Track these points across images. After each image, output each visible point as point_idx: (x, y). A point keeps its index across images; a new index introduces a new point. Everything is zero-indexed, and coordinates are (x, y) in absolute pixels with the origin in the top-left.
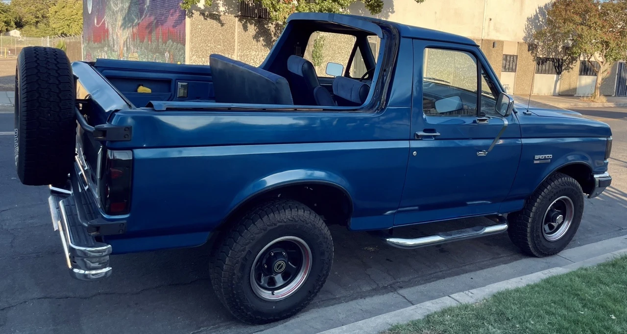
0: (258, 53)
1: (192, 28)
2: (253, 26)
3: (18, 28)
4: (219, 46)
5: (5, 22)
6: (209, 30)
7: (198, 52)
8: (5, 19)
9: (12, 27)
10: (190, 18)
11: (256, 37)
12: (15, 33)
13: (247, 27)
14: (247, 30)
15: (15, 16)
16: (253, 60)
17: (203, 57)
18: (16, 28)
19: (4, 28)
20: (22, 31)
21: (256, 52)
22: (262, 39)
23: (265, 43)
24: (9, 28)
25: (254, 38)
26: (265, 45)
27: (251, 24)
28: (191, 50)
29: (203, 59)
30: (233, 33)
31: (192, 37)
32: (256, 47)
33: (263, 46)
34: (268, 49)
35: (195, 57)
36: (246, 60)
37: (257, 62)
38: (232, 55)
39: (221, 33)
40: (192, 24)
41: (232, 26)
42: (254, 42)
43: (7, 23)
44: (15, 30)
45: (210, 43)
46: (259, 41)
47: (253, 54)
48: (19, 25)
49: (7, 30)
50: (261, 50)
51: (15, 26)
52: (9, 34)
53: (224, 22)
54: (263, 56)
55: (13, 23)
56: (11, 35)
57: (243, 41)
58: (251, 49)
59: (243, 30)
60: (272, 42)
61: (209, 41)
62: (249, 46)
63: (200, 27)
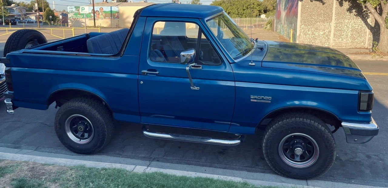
0: (350, 20)
1: (302, 8)
2: (347, 2)
3: (265, 14)
4: (320, 18)
5: (259, 11)
6: (313, 8)
7: (305, 23)
8: (259, 9)
9: (262, 13)
10: (301, 2)
11: (350, 10)
12: (263, 16)
13: (343, 3)
14: (343, 5)
15: (264, 7)
16: (347, 26)
17: (309, 25)
18: (264, 13)
19: (258, 14)
20: (266, 15)
21: (349, 20)
22: (354, 10)
23: (357, 14)
24: (261, 14)
25: (347, 11)
26: (356, 15)
27: (346, 1)
28: (301, 21)
29: (309, 27)
30: (332, 9)
31: (302, 13)
32: (349, 17)
33: (355, 16)
34: (359, 17)
35: (303, 26)
36: (340, 26)
37: (350, 27)
38: (330, 23)
39: (322, 9)
40: (302, 5)
41: (331, 3)
42: (348, 13)
43: (260, 11)
44: (263, 14)
45: (315, 16)
46: (352, 12)
47: (347, 22)
48: (265, 12)
49: (260, 15)
50: (353, 18)
51: (263, 12)
52: (260, 17)
53: (325, 2)
54: (354, 22)
55: (262, 11)
56: (261, 17)
57: (338, 13)
58: (345, 18)
59: (339, 6)
60: (363, 13)
61: (313, 15)
62: (343, 16)
63: (307, 6)
